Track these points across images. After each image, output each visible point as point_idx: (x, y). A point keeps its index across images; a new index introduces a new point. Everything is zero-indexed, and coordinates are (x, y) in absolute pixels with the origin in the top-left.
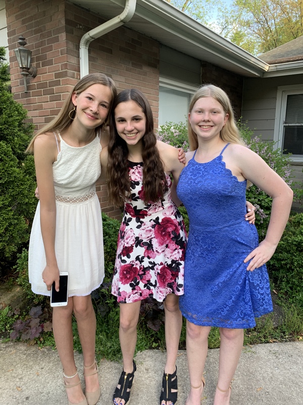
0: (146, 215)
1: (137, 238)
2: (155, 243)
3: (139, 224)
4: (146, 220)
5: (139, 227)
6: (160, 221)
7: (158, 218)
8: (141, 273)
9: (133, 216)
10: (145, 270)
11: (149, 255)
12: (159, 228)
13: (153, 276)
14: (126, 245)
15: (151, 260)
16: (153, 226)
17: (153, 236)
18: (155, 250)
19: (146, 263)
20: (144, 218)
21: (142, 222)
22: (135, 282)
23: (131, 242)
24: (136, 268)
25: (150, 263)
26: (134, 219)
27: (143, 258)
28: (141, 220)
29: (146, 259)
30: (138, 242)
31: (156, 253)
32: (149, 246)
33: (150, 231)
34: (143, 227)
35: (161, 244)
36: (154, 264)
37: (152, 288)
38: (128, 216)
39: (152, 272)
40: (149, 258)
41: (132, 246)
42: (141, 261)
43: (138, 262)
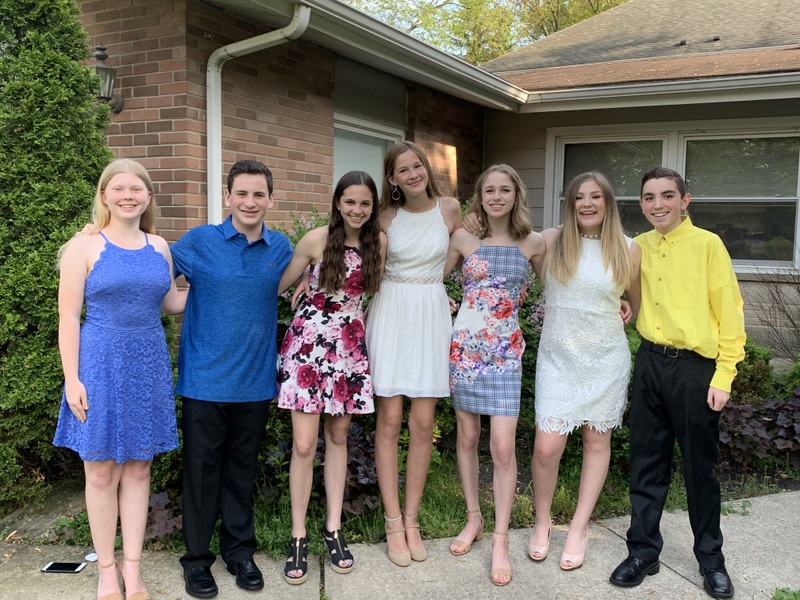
0: (338, 310)
1: (320, 336)
2: (340, 345)
3: (326, 319)
4: (335, 316)
5: (324, 323)
6: (350, 321)
7: (348, 318)
8: (320, 379)
9: (320, 309)
10: (324, 375)
11: (331, 359)
12: (347, 330)
13: (329, 385)
14: (306, 342)
15: (331, 365)
16: (342, 325)
17: (339, 336)
18: (338, 353)
19: (325, 368)
20: (333, 312)
21: (329, 318)
22: (314, 388)
23: (313, 339)
24: (315, 372)
25: (330, 368)
26: (320, 312)
27: (322, 360)
28: (330, 314)
29: (325, 363)
30: (321, 341)
31: (338, 357)
32: (332, 348)
33: (338, 330)
34: (329, 324)
35: (346, 348)
36: (333, 370)
37: (326, 399)
38: (312, 308)
39: (329, 379)
40: (329, 362)
41: (313, 344)
42: (320, 365)
43: (317, 365)
